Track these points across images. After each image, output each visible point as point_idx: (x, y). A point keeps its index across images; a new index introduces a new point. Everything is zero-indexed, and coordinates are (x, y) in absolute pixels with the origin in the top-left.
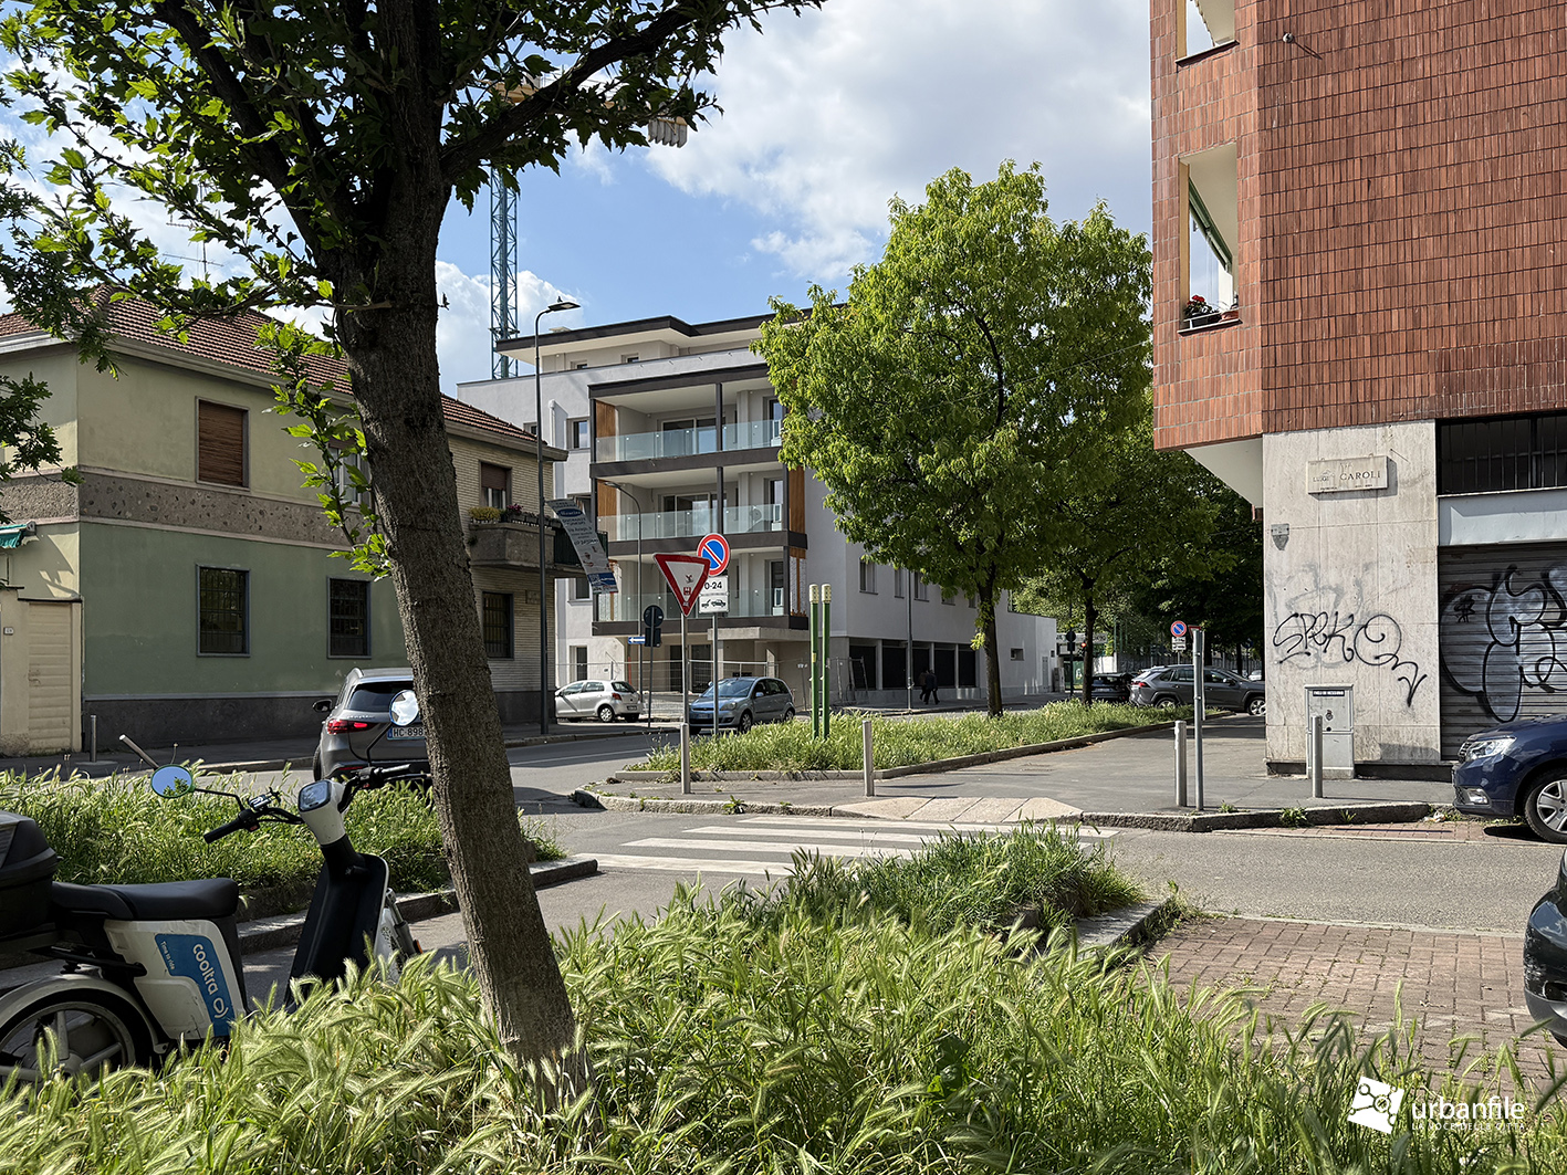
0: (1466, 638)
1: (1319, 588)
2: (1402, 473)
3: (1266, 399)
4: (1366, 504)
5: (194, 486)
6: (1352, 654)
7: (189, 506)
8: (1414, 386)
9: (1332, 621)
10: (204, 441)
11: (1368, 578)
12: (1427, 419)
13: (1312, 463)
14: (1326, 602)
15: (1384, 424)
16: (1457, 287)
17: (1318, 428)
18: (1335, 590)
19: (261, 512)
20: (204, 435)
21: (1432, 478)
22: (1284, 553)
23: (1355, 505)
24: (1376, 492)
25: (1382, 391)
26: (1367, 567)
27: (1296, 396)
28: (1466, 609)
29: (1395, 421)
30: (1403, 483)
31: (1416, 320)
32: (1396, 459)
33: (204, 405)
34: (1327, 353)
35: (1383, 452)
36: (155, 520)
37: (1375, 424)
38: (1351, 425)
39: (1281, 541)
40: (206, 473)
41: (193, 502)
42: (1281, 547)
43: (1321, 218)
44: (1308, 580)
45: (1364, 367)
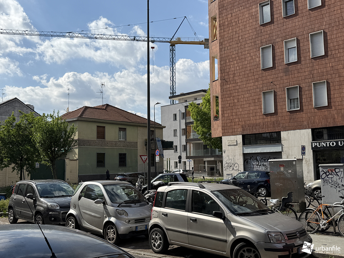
0: (247, 167)
1: (229, 159)
2: (238, 143)
3: (222, 131)
4: (234, 147)
5: (96, 140)
6: (233, 169)
7: (95, 143)
8: (239, 130)
9: (231, 164)
10: (98, 133)
11: (235, 158)
12: (241, 135)
13: (228, 141)
14: (230, 161)
15: (236, 135)
16: (244, 115)
17: (228, 136)
18: (231, 160)
19: (107, 143)
20: (98, 131)
21: (242, 143)
22: (225, 154)
23: (233, 147)
24: (235, 145)
25: (236, 130)
26: (235, 156)
27: (226, 131)
28: (247, 162)
29: (237, 135)
30: (239, 144)
31: (239, 120)
32: (237, 140)
33: (98, 126)
34: (229, 125)
35: (236, 139)
36: (90, 146)
37: (235, 135)
38: (232, 135)
39: (225, 152)
40: (98, 137)
41: (96, 142)
42: (225, 153)
43: (228, 105)
44: (228, 158)
45: (233, 127)
